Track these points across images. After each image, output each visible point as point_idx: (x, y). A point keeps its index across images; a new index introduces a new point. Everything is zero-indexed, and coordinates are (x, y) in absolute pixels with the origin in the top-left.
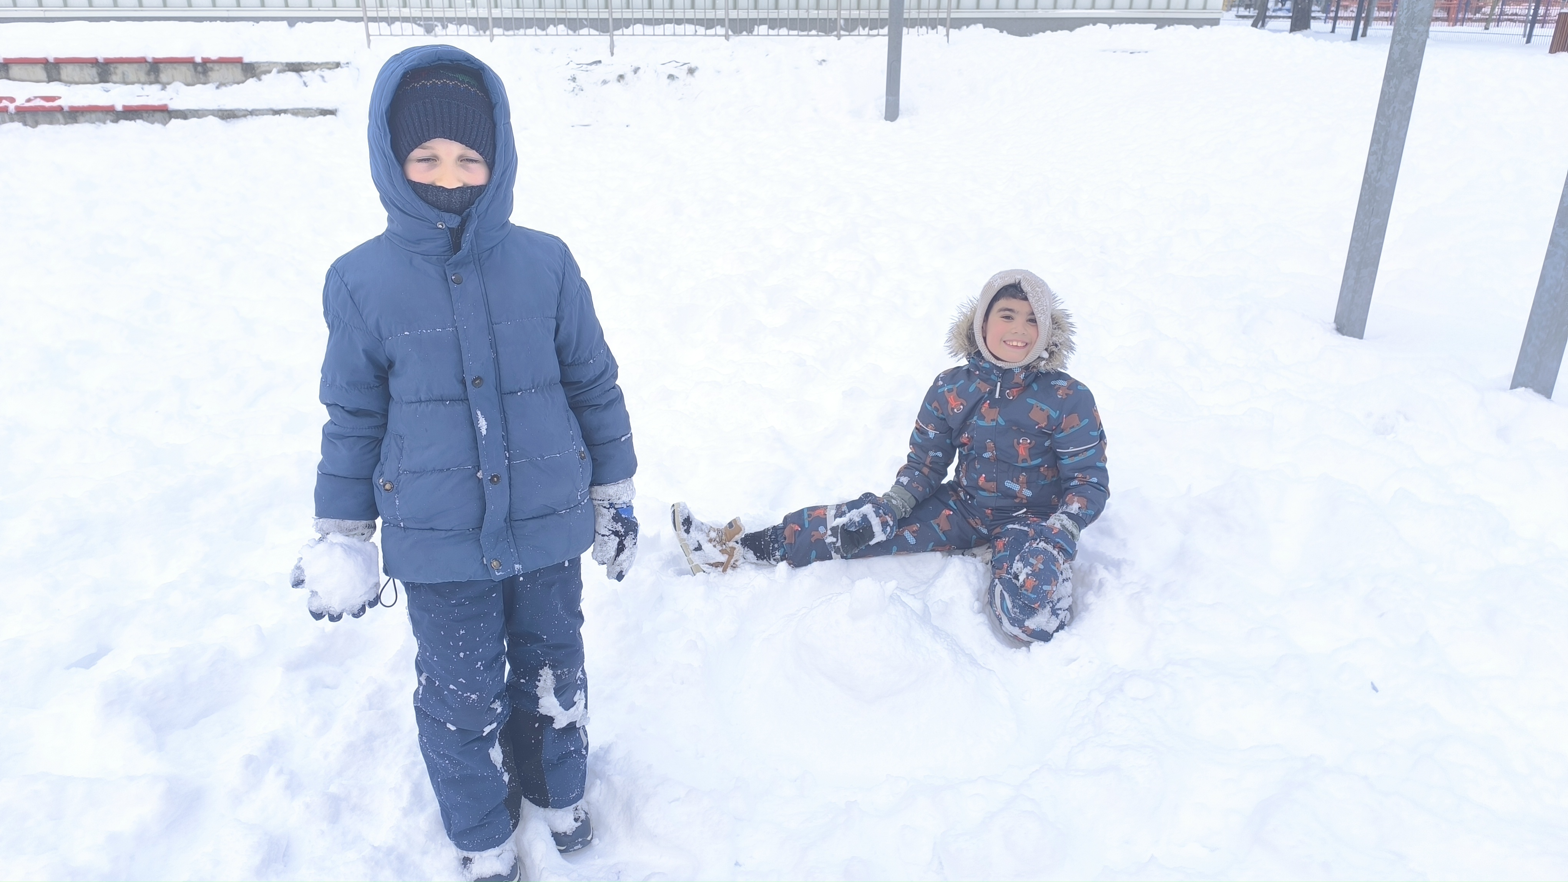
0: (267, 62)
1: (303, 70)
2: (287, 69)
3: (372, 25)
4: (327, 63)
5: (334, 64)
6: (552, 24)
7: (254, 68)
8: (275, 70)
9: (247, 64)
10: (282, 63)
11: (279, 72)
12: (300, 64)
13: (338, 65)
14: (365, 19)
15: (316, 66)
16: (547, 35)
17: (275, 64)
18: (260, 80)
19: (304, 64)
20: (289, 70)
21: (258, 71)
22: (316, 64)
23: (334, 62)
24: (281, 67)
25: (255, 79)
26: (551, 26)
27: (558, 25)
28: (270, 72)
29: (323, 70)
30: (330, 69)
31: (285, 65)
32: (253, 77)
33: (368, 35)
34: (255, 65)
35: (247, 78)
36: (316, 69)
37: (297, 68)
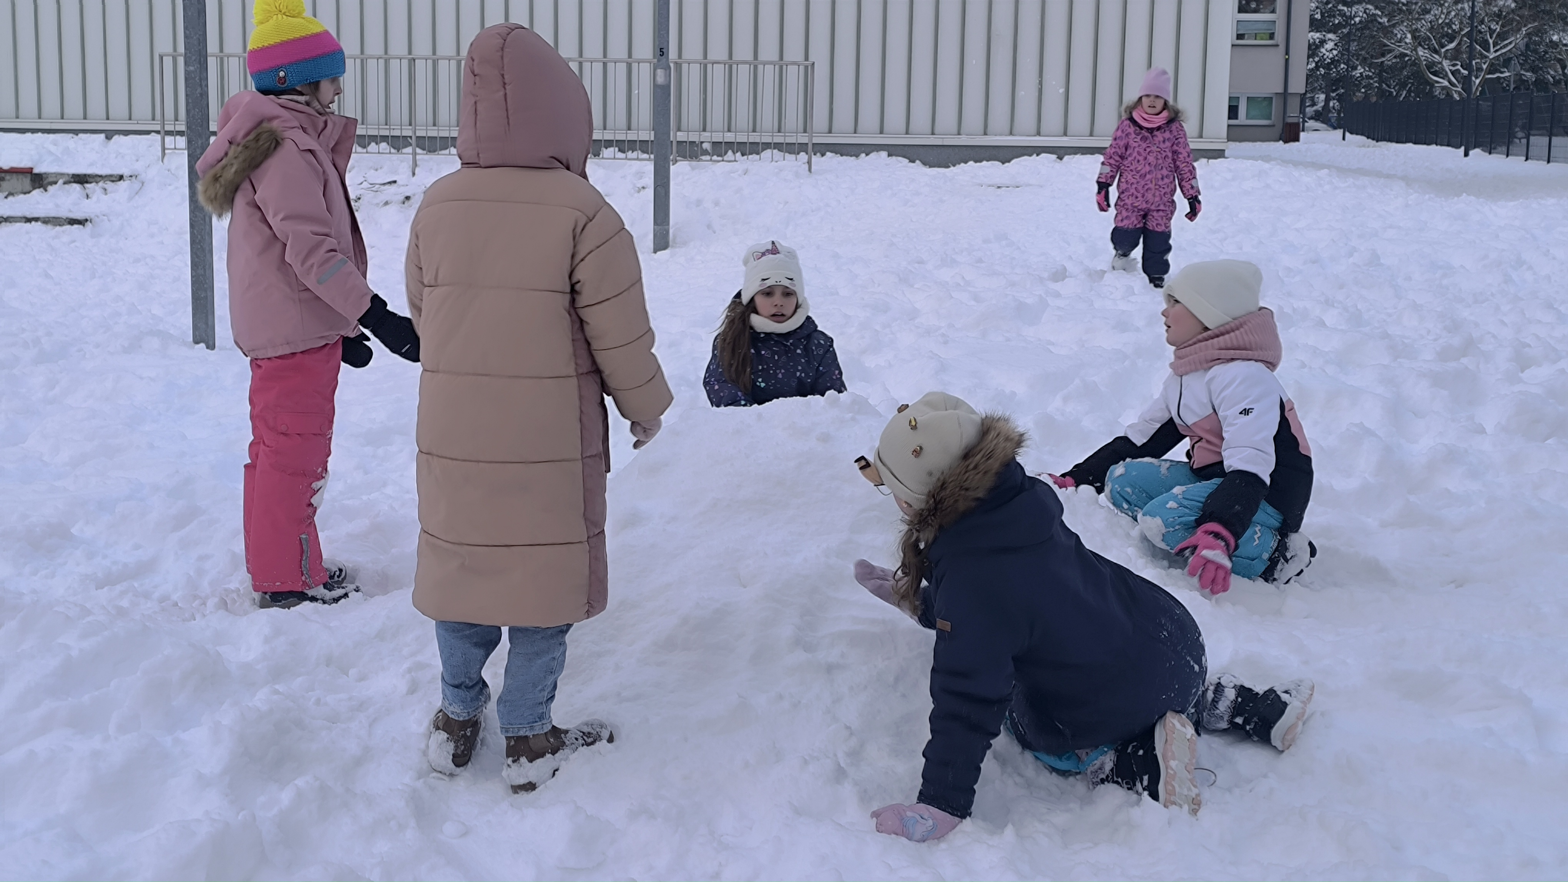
0: (55, 173)
1: (87, 182)
2: (72, 180)
3: (169, 139)
4: (111, 176)
5: (118, 177)
6: (373, 141)
7: (42, 179)
8: (61, 182)
9: (36, 174)
10: (68, 175)
11: (65, 183)
12: (85, 175)
13: (121, 178)
14: (162, 132)
15: (100, 179)
16: (367, 152)
17: (62, 175)
18: (46, 190)
19: (89, 175)
20: (75, 182)
21: (45, 182)
22: (100, 176)
23: (117, 175)
24: (66, 178)
25: (42, 189)
26: (373, 144)
27: (380, 142)
28: (56, 183)
29: (106, 182)
30: (113, 181)
31: (71, 176)
32: (39, 188)
33: (164, 149)
34: (44, 175)
35: (34, 188)
36: (100, 181)
37: (81, 179)
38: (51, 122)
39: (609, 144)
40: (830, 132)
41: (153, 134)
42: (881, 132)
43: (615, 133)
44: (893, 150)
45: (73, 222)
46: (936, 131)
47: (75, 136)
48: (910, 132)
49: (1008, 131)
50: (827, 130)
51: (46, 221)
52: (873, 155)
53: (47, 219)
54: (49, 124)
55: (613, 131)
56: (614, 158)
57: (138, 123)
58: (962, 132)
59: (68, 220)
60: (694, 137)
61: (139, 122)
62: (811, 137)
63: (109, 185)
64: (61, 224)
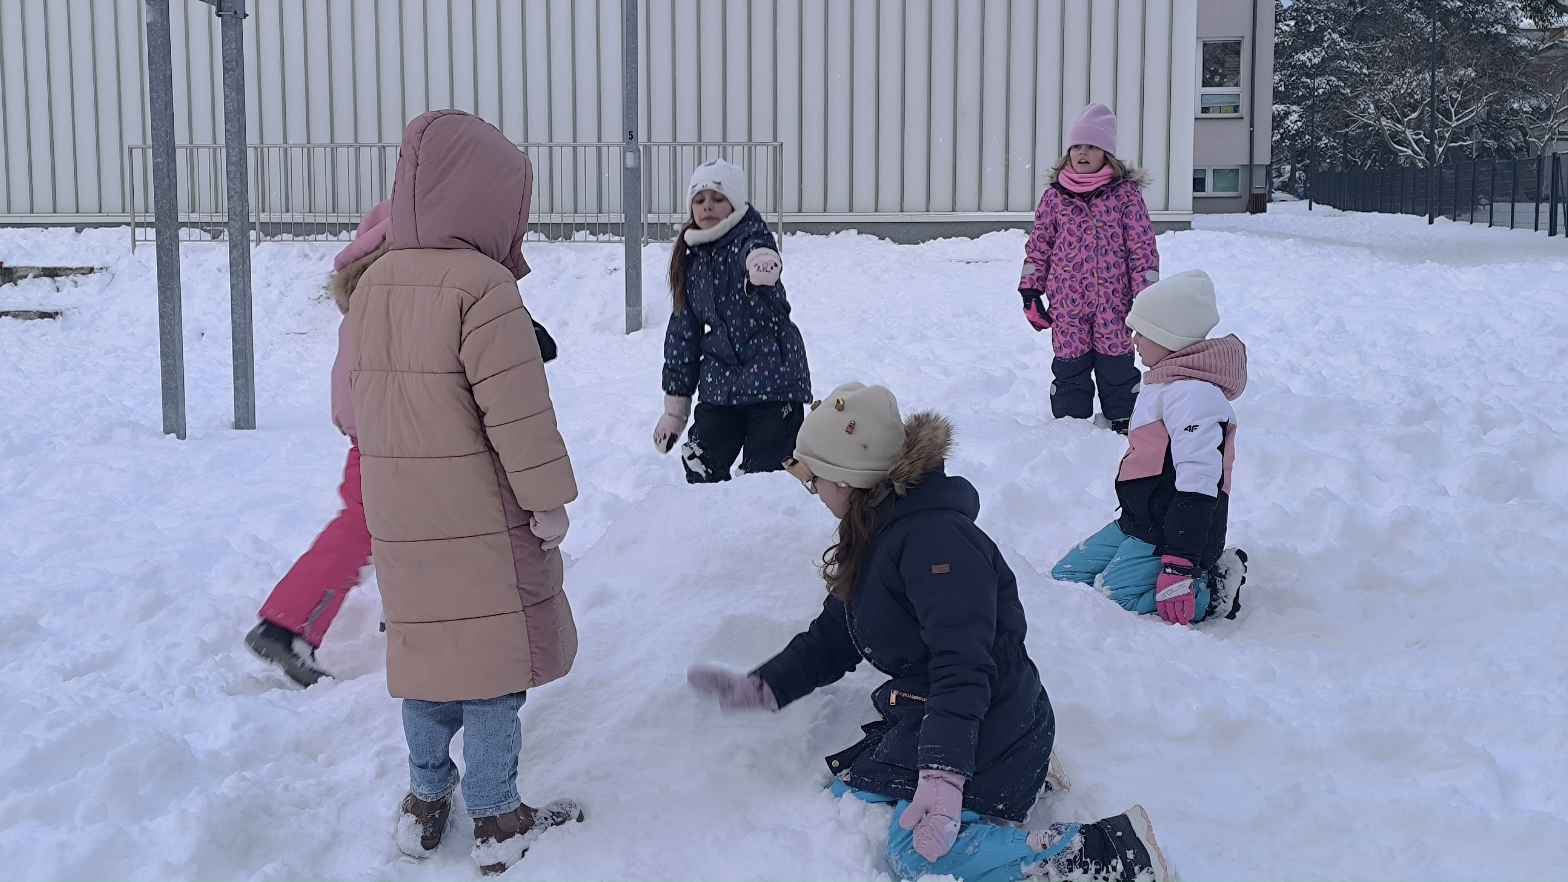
0: (25, 267)
1: (57, 276)
2: (42, 274)
3: (138, 231)
4: (81, 268)
5: (88, 269)
7: (12, 273)
8: (31, 275)
9: (6, 269)
10: (38, 268)
11: (35, 277)
12: (55, 268)
13: (91, 270)
14: (133, 225)
15: (71, 271)
17: (32, 268)
18: (16, 285)
19: (59, 268)
20: (44, 276)
21: (15, 276)
22: (71, 269)
23: (88, 267)
24: (37, 272)
25: (12, 284)
28: (26, 277)
29: (77, 275)
30: (83, 274)
31: (41, 270)
32: (9, 282)
33: (134, 241)
34: (13, 269)
35: (4, 283)
36: (70, 275)
37: (51, 273)
38: (21, 217)
39: (580, 227)
40: (800, 211)
41: (123, 226)
42: (851, 210)
43: (586, 216)
44: (863, 228)
45: (43, 315)
46: (905, 209)
47: (44, 230)
48: (879, 210)
49: (976, 207)
50: (796, 209)
51: (16, 315)
52: (843, 233)
53: (17, 313)
54: (19, 218)
55: (584, 215)
56: (586, 241)
57: (108, 216)
58: (930, 208)
59: (38, 314)
60: (664, 219)
61: (109, 214)
62: (781, 218)
63: (80, 278)
64: (31, 317)
